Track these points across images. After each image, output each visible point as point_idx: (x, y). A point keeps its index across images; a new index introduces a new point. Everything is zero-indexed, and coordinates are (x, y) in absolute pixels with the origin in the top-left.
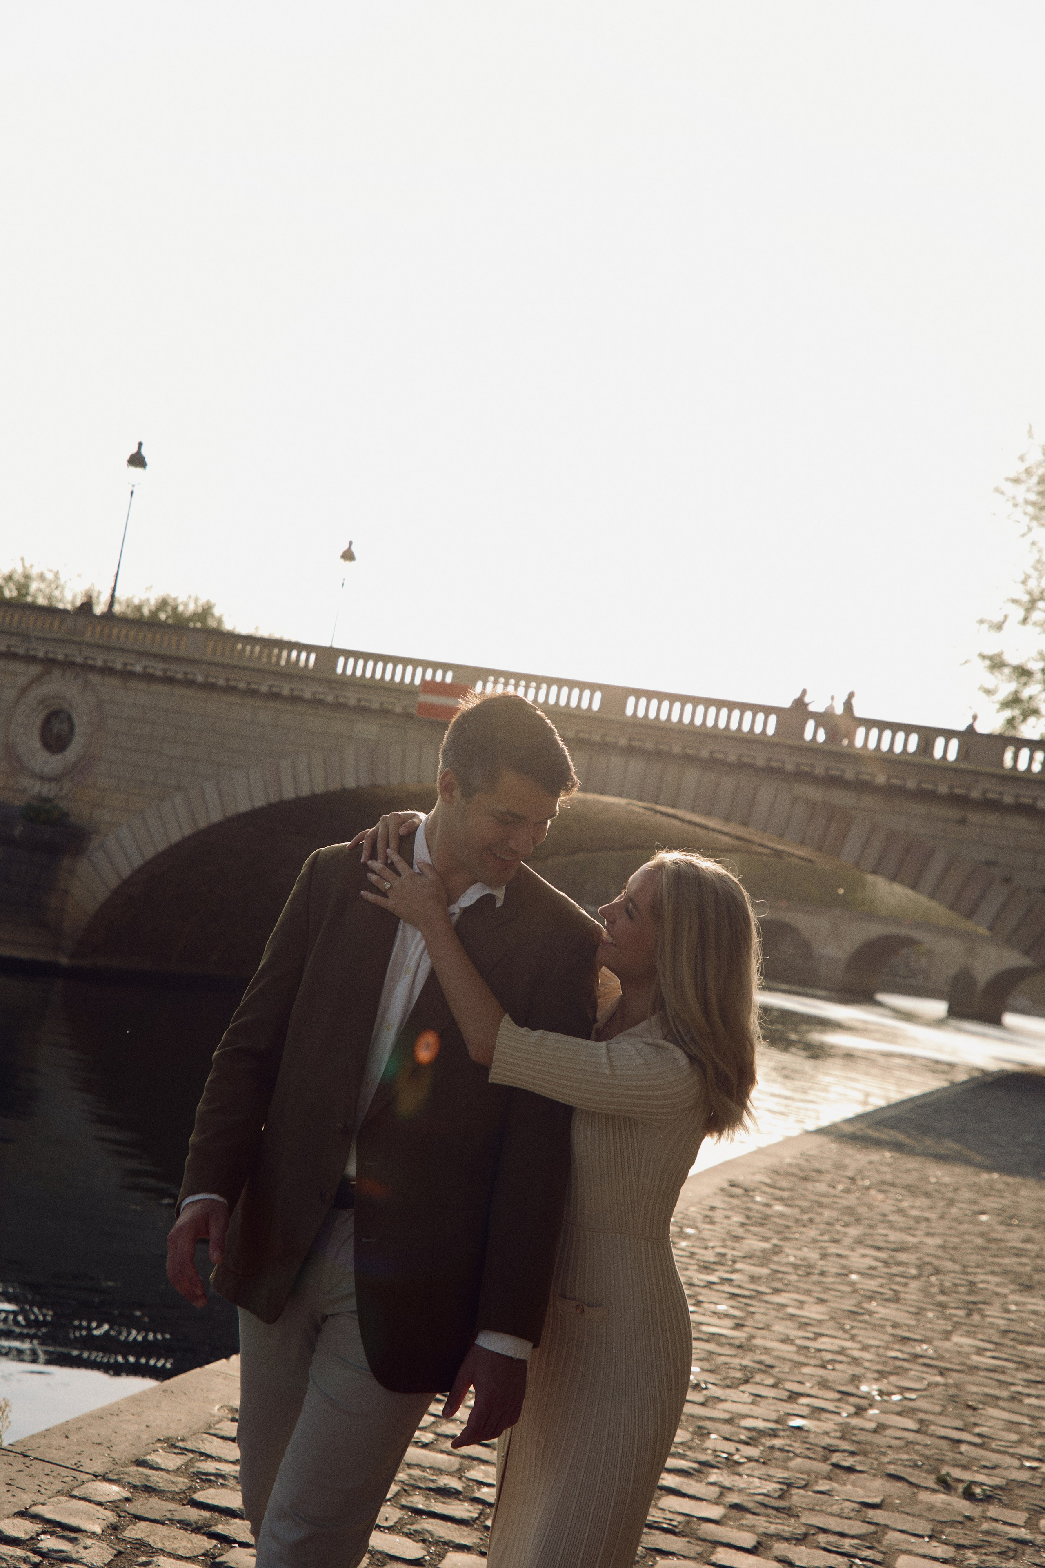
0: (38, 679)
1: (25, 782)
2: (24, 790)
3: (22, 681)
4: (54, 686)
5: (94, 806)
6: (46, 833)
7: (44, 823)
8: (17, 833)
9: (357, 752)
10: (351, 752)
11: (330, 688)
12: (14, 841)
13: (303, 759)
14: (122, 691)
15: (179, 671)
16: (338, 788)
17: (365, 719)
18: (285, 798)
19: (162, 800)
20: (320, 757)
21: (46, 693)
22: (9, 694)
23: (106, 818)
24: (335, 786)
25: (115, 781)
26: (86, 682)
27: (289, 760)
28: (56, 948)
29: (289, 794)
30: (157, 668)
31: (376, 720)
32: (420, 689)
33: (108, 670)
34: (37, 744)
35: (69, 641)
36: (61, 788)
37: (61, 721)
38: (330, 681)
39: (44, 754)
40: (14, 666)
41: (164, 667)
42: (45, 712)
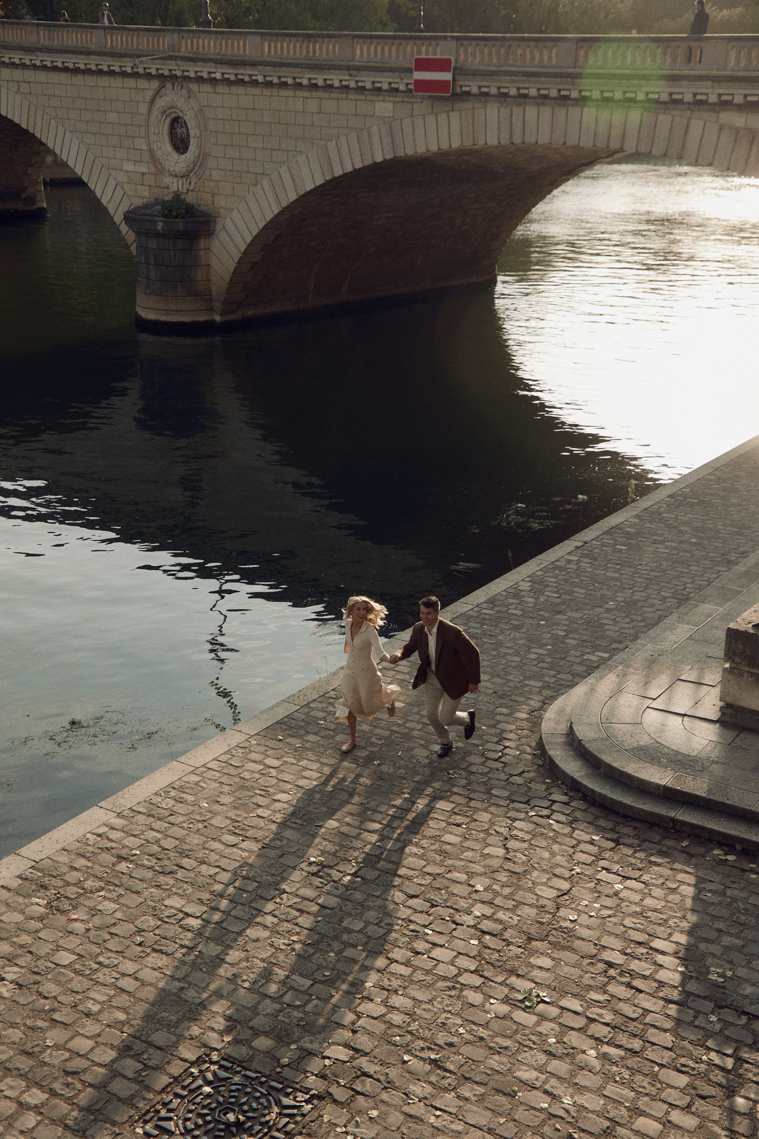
0: (157, 93)
1: (167, 180)
2: (168, 187)
3: (149, 94)
4: (167, 98)
5: (214, 195)
6: (180, 225)
7: (177, 217)
8: (159, 228)
9: (379, 129)
10: (375, 129)
11: (351, 75)
12: (159, 234)
13: (343, 141)
14: (213, 95)
15: (245, 73)
16: (370, 162)
17: (380, 98)
18: (336, 175)
19: (256, 185)
20: (353, 136)
21: (164, 104)
22: (143, 108)
23: (222, 203)
24: (368, 162)
25: (223, 173)
26: (190, 92)
27: (334, 142)
28: (211, 309)
29: (338, 172)
30: (231, 73)
31: (391, 99)
32: (413, 66)
33: (199, 80)
34: (169, 148)
35: (170, 58)
36: (190, 183)
37: (182, 127)
38: (348, 68)
39: (175, 155)
40: (142, 83)
41: (235, 71)
42: (168, 121)
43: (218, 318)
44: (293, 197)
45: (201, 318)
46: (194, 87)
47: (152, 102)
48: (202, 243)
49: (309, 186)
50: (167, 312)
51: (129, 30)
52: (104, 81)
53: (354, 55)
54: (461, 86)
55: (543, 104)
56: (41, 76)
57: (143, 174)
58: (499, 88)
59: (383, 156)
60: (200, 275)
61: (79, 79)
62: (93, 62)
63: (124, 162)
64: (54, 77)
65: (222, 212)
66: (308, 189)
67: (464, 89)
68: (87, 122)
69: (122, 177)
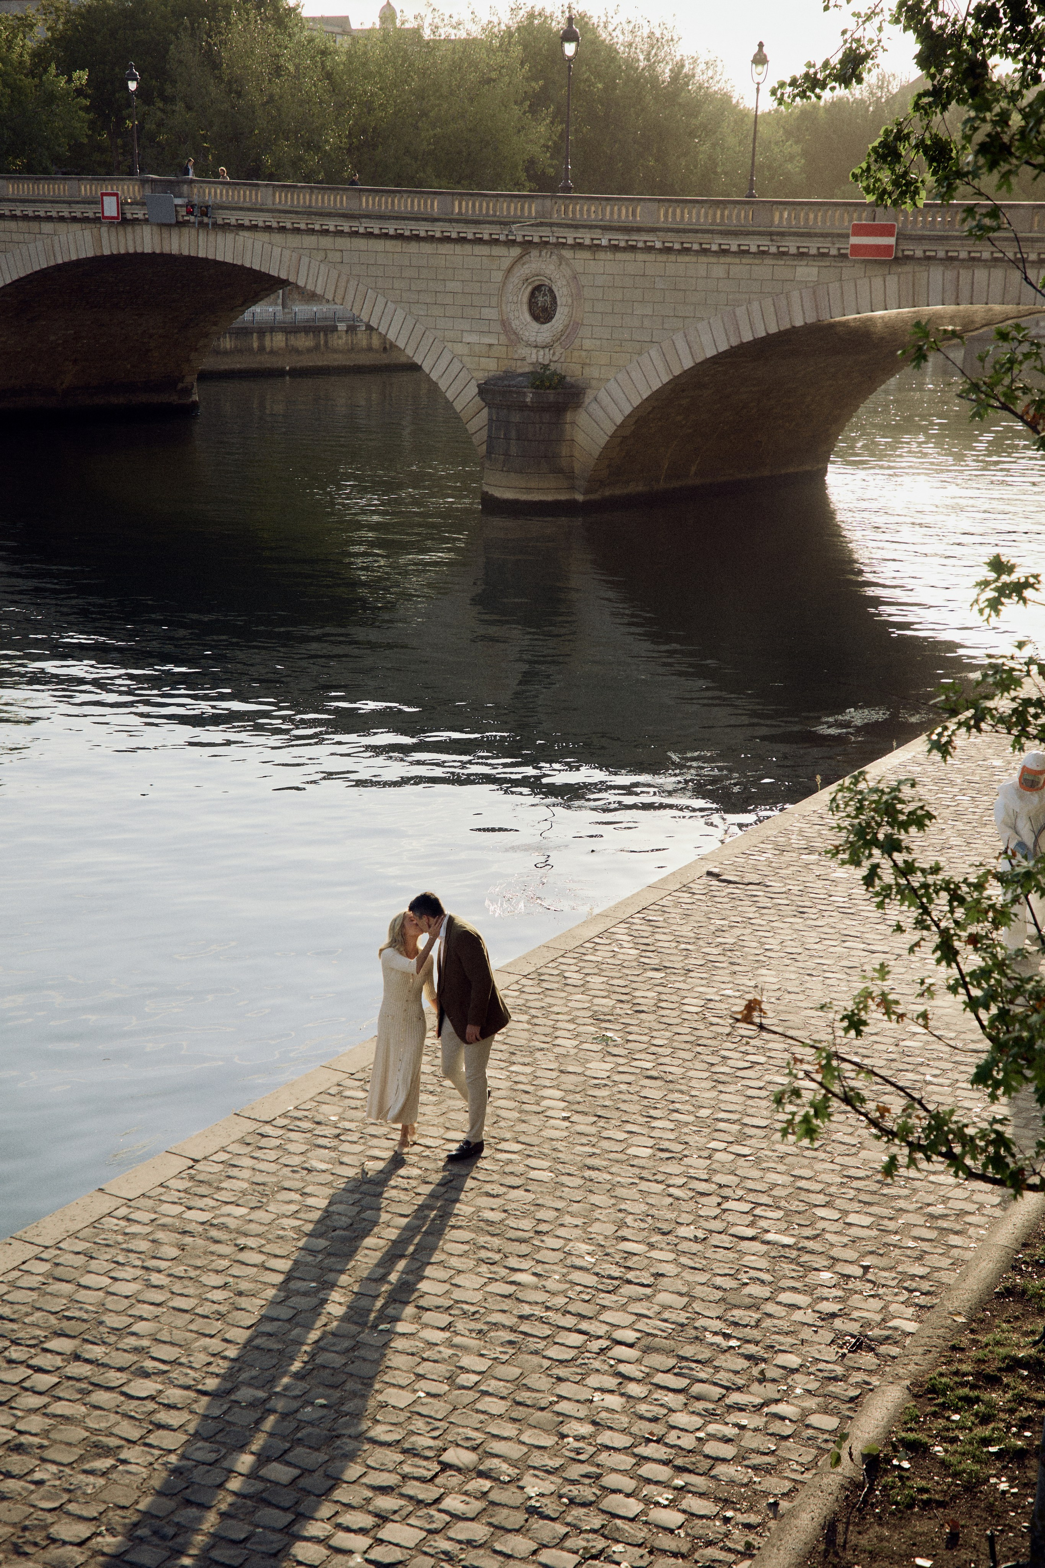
0: (520, 259)
1: (523, 351)
2: (524, 359)
3: (506, 263)
4: (534, 266)
5: (583, 365)
6: (551, 396)
7: (548, 388)
8: (528, 400)
9: (801, 294)
10: (795, 294)
11: (772, 240)
12: (527, 406)
13: (755, 305)
14: (592, 262)
15: (639, 239)
16: (788, 326)
17: (805, 263)
18: (745, 341)
19: (640, 354)
20: (769, 301)
21: (527, 271)
22: (498, 276)
23: (596, 375)
24: (786, 325)
25: (598, 342)
26: (561, 258)
27: (744, 307)
28: (572, 488)
29: (747, 337)
30: (621, 239)
31: (815, 263)
32: (850, 231)
33: (578, 246)
34: (527, 317)
35: (541, 224)
36: (554, 354)
37: (545, 295)
38: (771, 234)
39: (535, 325)
40: (497, 251)
41: (627, 238)
42: (530, 288)
43: (580, 498)
44: (688, 364)
45: (563, 497)
46: (567, 254)
47: (510, 270)
48: (569, 416)
49: (710, 353)
50: (529, 490)
51: (486, 195)
52: (445, 249)
53: (772, 221)
54: (903, 251)
55: (995, 267)
56: (361, 244)
57: (490, 345)
58: (947, 252)
59: (804, 318)
60: (564, 451)
61: (413, 247)
62: (437, 230)
63: (465, 334)
64: (380, 245)
65: (594, 383)
66: (708, 356)
67: (906, 253)
68: (419, 291)
69: (460, 349)
